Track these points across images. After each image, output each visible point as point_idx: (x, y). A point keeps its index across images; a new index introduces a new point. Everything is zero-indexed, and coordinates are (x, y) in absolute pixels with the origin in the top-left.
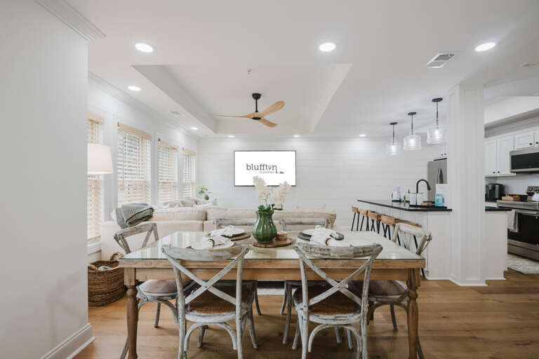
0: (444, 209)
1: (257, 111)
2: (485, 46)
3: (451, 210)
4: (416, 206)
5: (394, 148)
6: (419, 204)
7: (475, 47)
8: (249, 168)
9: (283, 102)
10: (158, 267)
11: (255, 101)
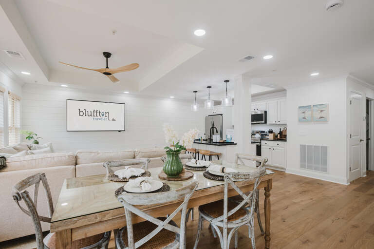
0: (232, 143)
1: (107, 67)
2: (268, 57)
3: (236, 144)
4: (216, 143)
5: (195, 107)
6: (218, 141)
7: (264, 56)
8: (81, 113)
9: (138, 64)
10: (104, 220)
11: (106, 58)
